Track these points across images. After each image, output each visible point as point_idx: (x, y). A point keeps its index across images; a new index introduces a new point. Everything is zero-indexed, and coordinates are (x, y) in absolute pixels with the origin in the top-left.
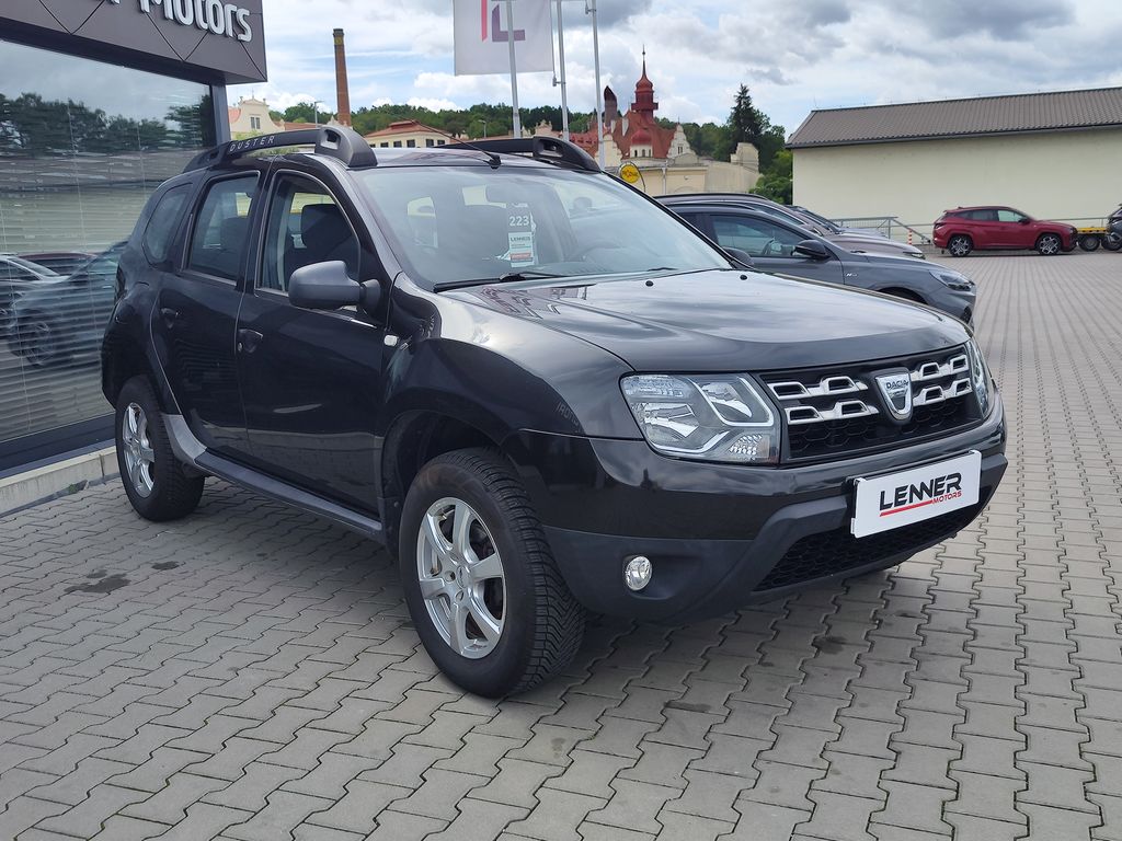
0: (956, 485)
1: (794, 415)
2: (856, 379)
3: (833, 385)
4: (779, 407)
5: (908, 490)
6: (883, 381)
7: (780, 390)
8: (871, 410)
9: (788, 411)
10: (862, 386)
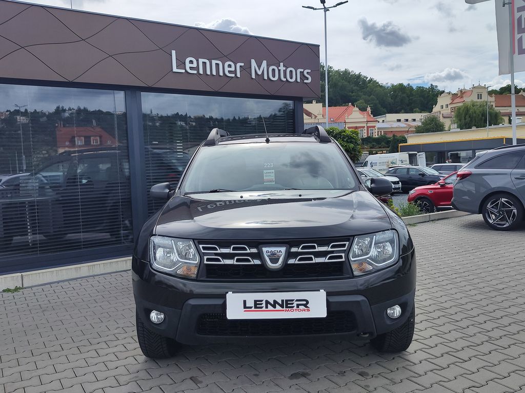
0: (305, 305)
1: (208, 260)
2: (250, 247)
3: (234, 249)
4: (201, 256)
5: (264, 302)
6: (265, 249)
7: (204, 248)
8: (257, 262)
9: (205, 258)
10: (254, 250)
